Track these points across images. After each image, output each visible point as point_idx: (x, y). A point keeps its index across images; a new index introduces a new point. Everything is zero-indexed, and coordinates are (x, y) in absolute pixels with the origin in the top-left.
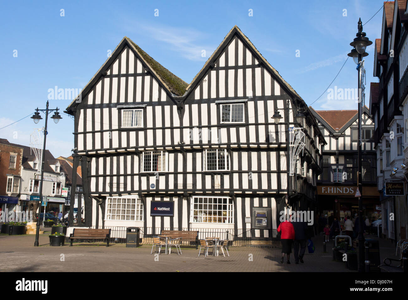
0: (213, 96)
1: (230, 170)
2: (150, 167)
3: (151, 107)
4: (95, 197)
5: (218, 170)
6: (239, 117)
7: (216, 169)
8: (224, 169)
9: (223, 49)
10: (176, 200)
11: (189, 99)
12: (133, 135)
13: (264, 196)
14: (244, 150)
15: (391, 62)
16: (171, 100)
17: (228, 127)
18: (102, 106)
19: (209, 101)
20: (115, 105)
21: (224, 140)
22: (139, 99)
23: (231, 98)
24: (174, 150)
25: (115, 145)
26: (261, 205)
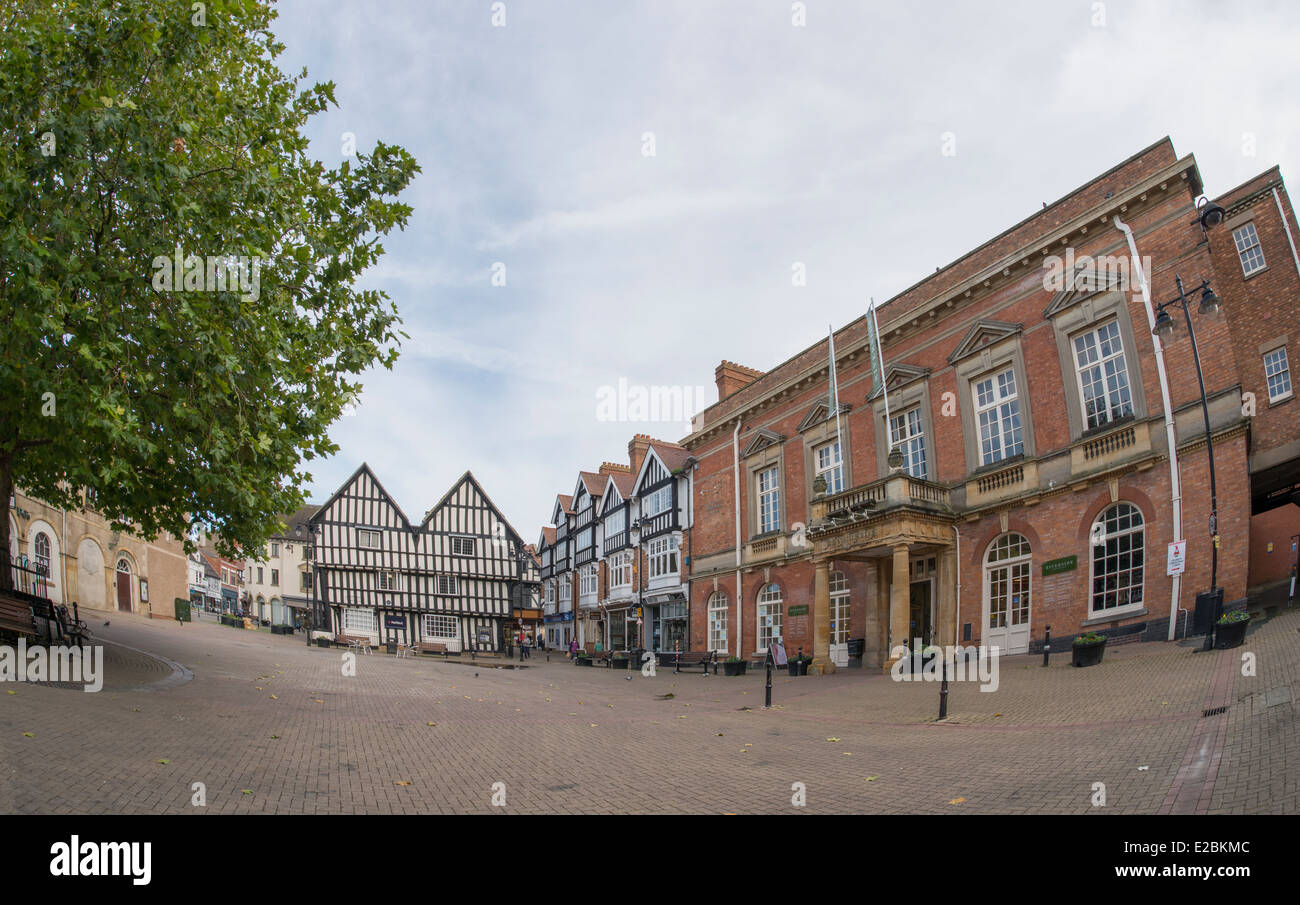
0: (446, 529)
1: (459, 595)
2: (387, 586)
3: (388, 532)
4: (333, 607)
5: (449, 594)
6: (469, 550)
7: (447, 593)
8: (454, 594)
9: (456, 489)
10: (408, 616)
11: (424, 529)
12: (370, 555)
13: (487, 617)
14: (473, 579)
15: (584, 519)
16: (407, 527)
17: (460, 558)
18: (339, 524)
19: (442, 533)
20: (353, 525)
21: (456, 569)
22: (375, 523)
23: (462, 534)
24: (409, 574)
25: (354, 562)
26: (484, 625)
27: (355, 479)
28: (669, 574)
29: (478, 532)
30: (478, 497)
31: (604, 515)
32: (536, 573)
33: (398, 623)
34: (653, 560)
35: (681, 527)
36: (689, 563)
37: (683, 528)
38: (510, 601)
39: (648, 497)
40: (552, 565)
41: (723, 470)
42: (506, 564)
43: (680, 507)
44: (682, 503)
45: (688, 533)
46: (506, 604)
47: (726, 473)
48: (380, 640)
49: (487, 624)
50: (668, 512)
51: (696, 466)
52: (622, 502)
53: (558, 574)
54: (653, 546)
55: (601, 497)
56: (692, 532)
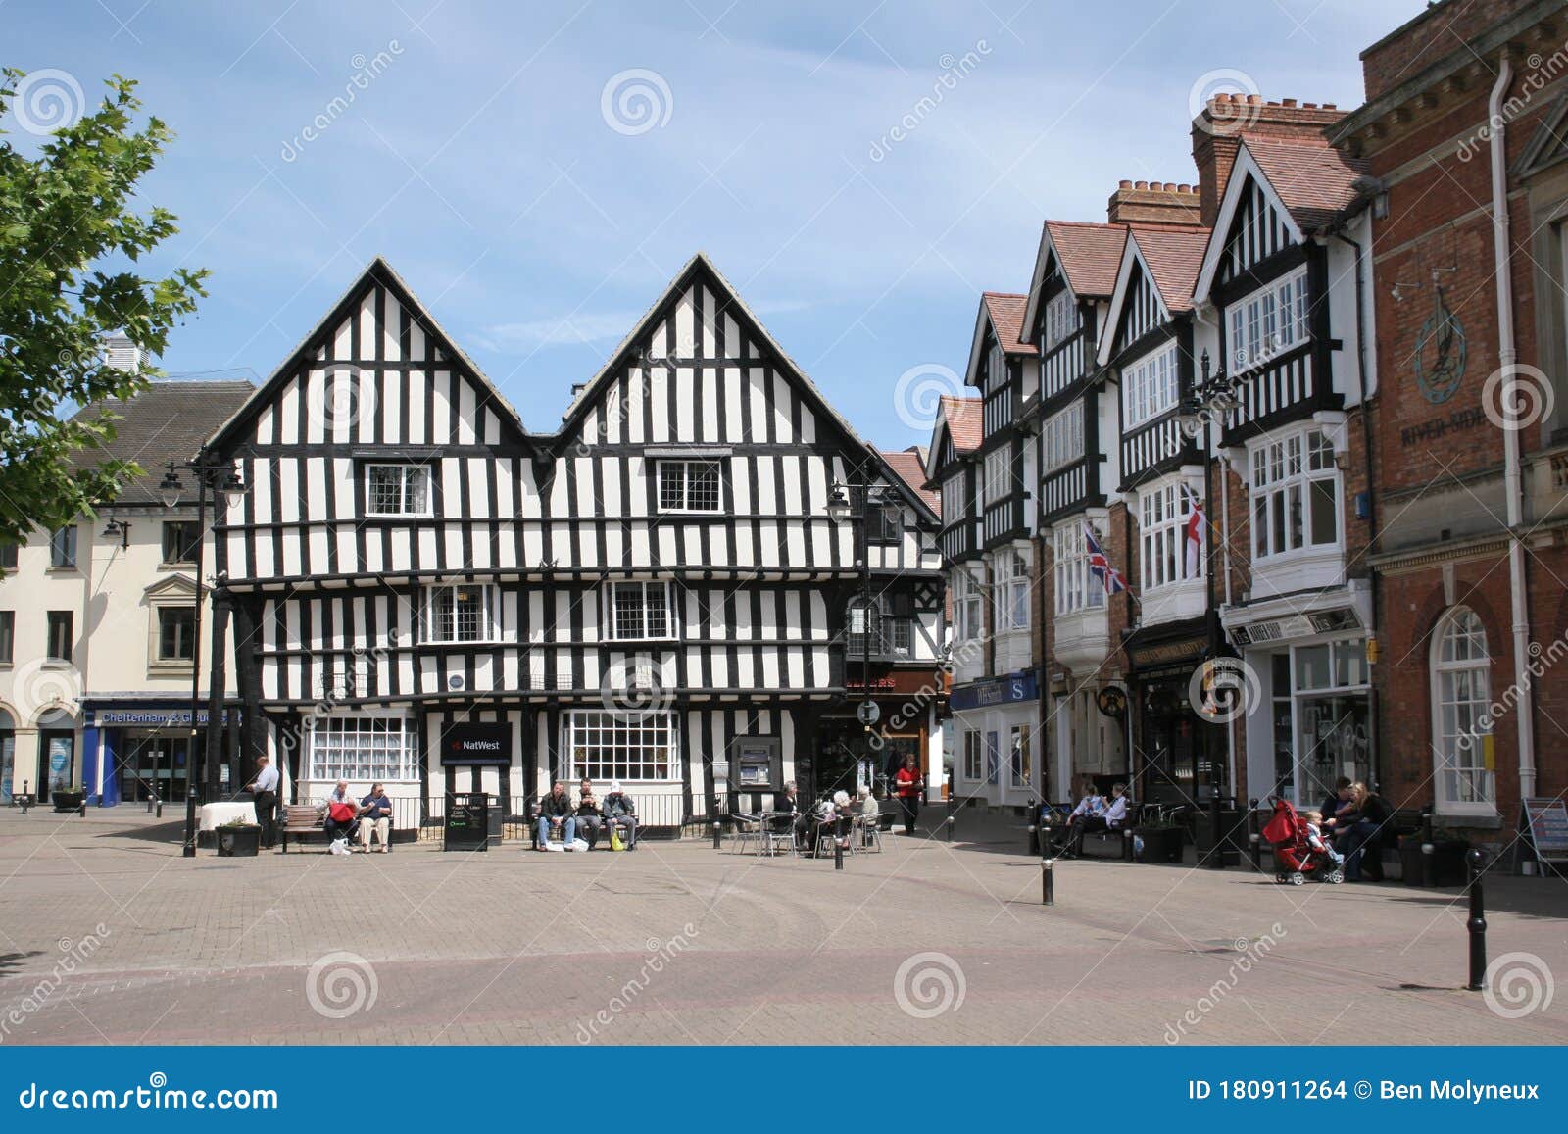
0: (636, 436)
1: (678, 638)
2: (452, 630)
3: (456, 461)
4: (274, 717)
5: (646, 638)
6: (707, 496)
7: (641, 635)
8: (664, 634)
9: (665, 313)
10: (515, 718)
11: (568, 439)
12: (400, 538)
13: (764, 705)
14: (719, 585)
15: (1064, 370)
16: (515, 443)
17: (679, 523)
18: (302, 451)
19: (625, 450)
20: (344, 451)
21: (668, 558)
22: (417, 436)
23: (684, 446)
24: (522, 584)
25: (348, 565)
26: (753, 729)
27: (348, 310)
28: (1308, 547)
29: (735, 435)
30: (732, 331)
31: (1122, 358)
32: (929, 541)
33: (486, 745)
34: (1261, 501)
35: (1341, 397)
36: (1368, 517)
37: (1348, 403)
38: (835, 650)
39: (1242, 305)
40: (971, 520)
41: (1459, 221)
42: (820, 533)
43: (1335, 335)
44: (1342, 325)
45: (1363, 416)
46: (821, 661)
47: (1469, 228)
48: (425, 811)
49: (765, 727)
50: (1298, 354)
51: (1380, 206)
52: (1169, 319)
53: (989, 547)
54: (1260, 457)
55: (1108, 299)
56: (1376, 413)
